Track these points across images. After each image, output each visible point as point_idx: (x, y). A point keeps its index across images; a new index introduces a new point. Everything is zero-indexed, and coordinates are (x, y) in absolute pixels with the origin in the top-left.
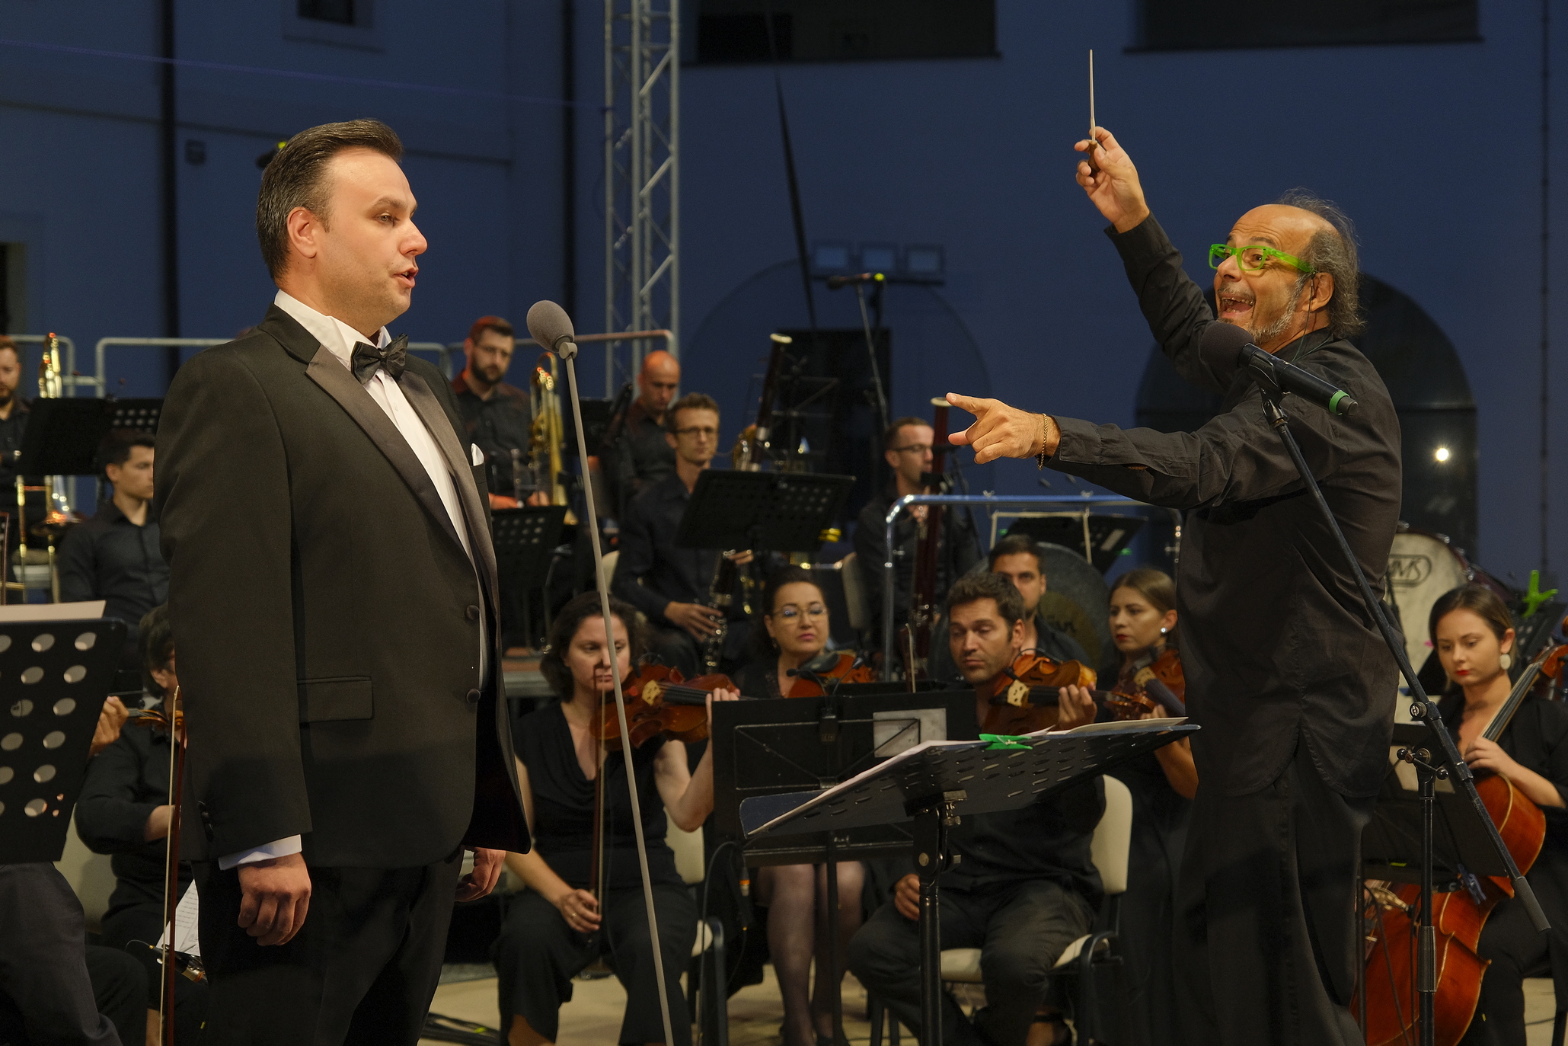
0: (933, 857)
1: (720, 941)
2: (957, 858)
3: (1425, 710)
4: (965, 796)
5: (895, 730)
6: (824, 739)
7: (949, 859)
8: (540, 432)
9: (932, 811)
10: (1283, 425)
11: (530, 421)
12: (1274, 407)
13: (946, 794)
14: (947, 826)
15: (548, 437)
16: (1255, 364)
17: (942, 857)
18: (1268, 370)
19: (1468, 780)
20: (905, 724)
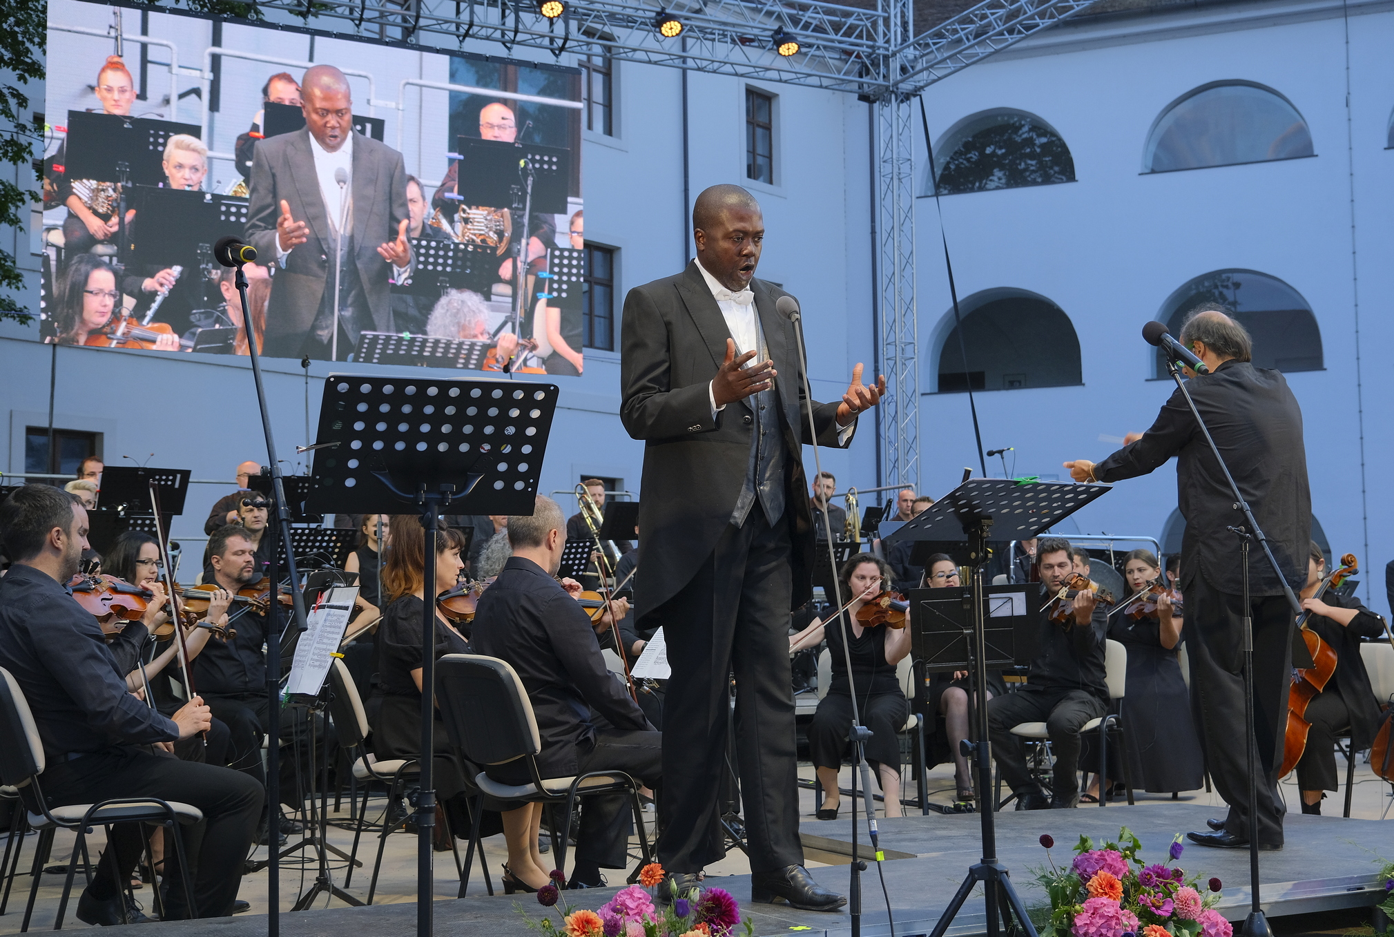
0: (977, 554)
1: (921, 724)
5: (1000, 602)
6: (965, 607)
8: (850, 524)
9: (976, 531)
11: (845, 519)
13: (983, 521)
15: (854, 527)
19: (1263, 540)
20: (1005, 600)
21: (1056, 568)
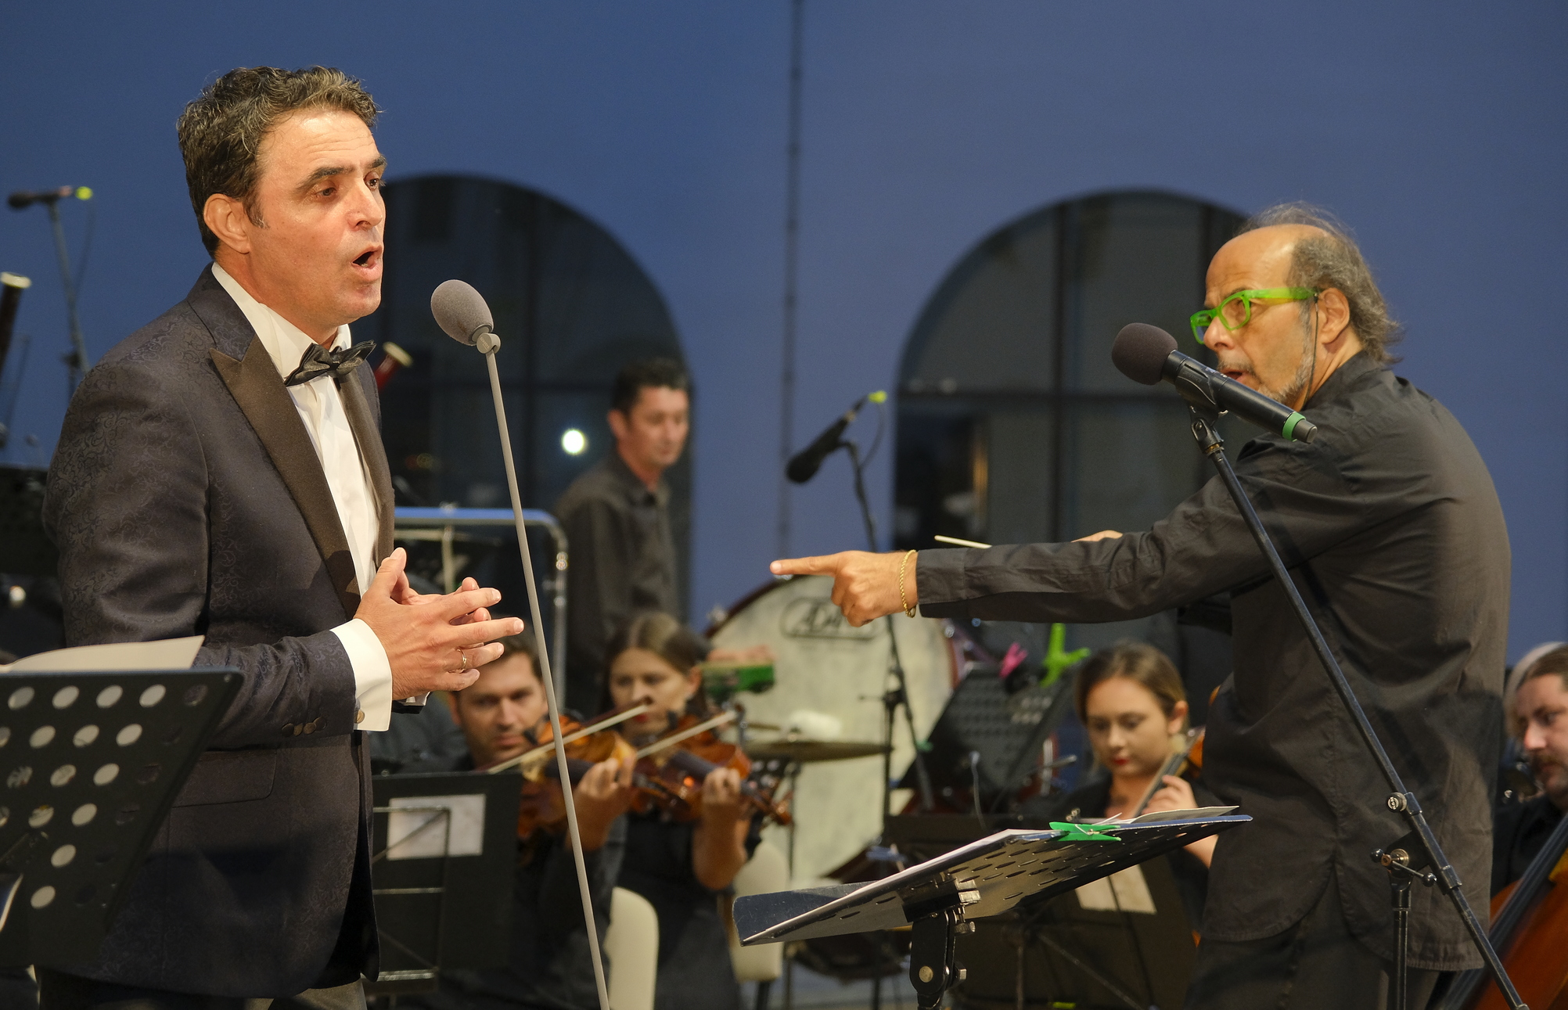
0: (938, 972)
2: (963, 972)
3: (1405, 802)
4: (979, 897)
5: (418, 822)
7: (955, 973)
9: (940, 916)
10: (1219, 452)
12: (1208, 431)
13: (962, 896)
14: (959, 934)
16: (1184, 376)
17: (948, 971)
18: (1203, 384)
20: (430, 816)
21: (507, 705)
